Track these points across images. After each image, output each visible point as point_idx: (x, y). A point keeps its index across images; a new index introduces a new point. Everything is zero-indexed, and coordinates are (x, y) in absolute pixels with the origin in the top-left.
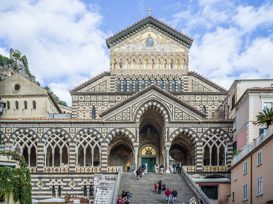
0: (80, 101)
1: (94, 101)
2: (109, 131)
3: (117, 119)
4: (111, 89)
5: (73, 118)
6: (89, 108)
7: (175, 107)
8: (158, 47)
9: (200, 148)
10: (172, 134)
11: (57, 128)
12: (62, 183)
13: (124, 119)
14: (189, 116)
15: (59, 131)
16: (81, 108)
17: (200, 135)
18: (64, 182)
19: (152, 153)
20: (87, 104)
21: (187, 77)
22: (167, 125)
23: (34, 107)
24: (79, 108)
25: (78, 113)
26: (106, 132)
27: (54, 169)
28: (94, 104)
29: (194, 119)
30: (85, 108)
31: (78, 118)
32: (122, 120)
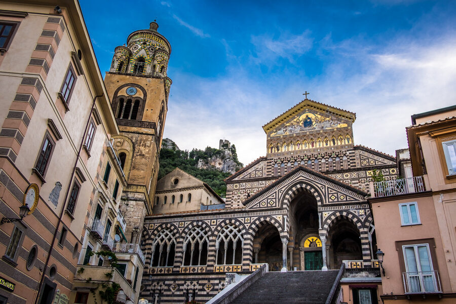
0: (235, 190)
1: (249, 189)
2: (252, 221)
3: (261, 206)
4: (268, 173)
5: (226, 208)
6: (244, 196)
7: (328, 188)
8: (317, 126)
9: (366, 236)
10: (326, 220)
11: (198, 221)
12: (197, 287)
13: (269, 205)
14: (346, 196)
15: (200, 223)
16: (236, 197)
17: (362, 218)
18: (200, 285)
19: (317, 245)
20: (242, 192)
21: (353, 151)
22: (320, 209)
23: (190, 200)
24: (233, 197)
25: (232, 203)
26: (249, 221)
27: (191, 269)
28: (249, 192)
29: (352, 199)
30: (240, 196)
31: (232, 207)
32: (267, 207)
